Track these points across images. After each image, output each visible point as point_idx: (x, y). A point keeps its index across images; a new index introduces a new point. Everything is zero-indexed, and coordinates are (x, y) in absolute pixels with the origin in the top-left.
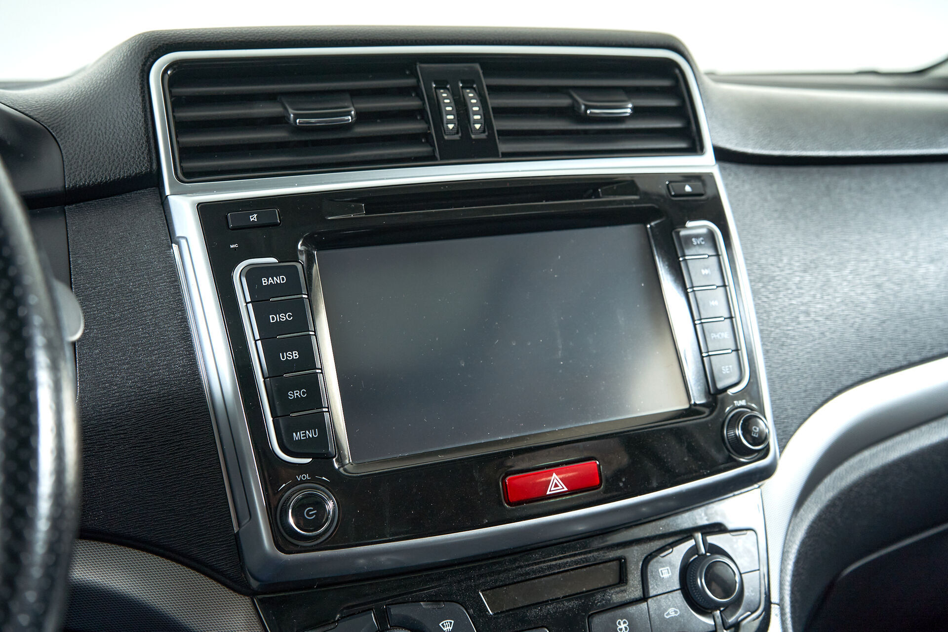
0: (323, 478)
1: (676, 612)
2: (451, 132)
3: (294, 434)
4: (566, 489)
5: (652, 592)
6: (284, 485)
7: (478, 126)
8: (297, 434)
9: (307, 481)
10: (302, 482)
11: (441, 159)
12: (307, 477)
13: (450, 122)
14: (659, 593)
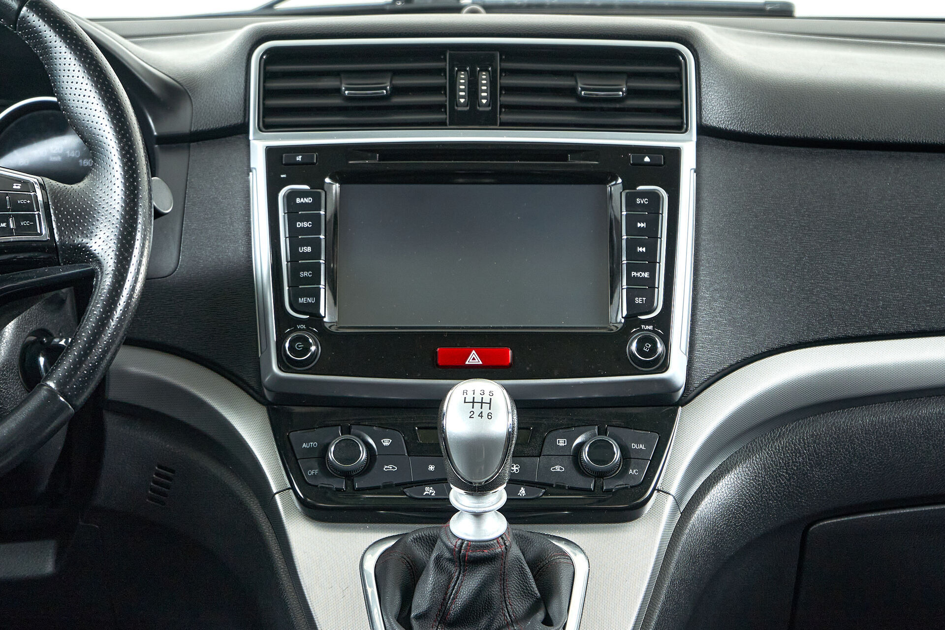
0: (314, 329)
1: (561, 469)
2: (463, 105)
3: (300, 299)
4: (481, 363)
5: (545, 452)
6: (289, 330)
7: (484, 101)
8: (301, 299)
9: (303, 330)
10: (300, 330)
11: (450, 125)
12: (304, 327)
13: (462, 97)
14: (551, 454)
